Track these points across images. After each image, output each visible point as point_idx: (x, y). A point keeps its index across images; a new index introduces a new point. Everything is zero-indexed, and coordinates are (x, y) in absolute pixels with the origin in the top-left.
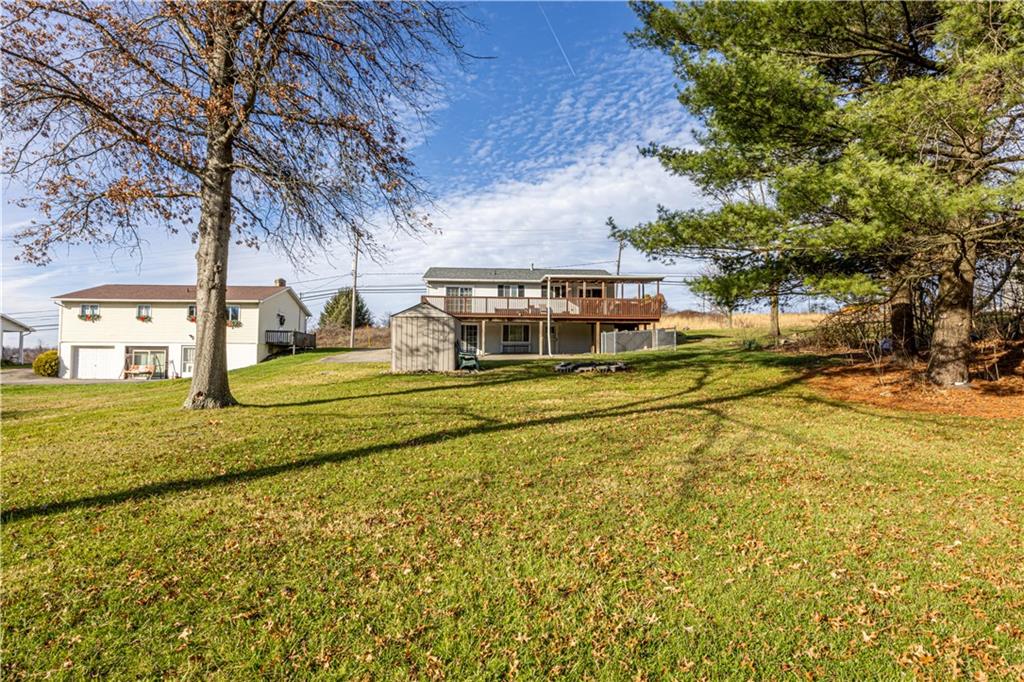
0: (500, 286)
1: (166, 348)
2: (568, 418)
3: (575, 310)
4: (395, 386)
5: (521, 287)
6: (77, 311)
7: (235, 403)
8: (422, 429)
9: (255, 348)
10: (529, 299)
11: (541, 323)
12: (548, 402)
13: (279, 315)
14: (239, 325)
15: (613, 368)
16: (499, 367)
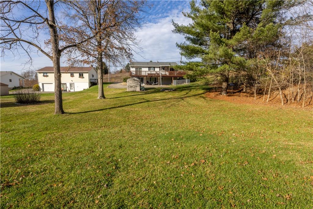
0: (149, 68)
1: (66, 84)
2: (160, 100)
3: (167, 73)
4: (130, 94)
5: (154, 68)
6: (42, 74)
7: (105, 98)
8: (139, 102)
9: (88, 84)
10: (156, 71)
11: (159, 77)
12: (158, 97)
13: (92, 75)
14: (83, 78)
15: (172, 90)
16: (149, 90)
